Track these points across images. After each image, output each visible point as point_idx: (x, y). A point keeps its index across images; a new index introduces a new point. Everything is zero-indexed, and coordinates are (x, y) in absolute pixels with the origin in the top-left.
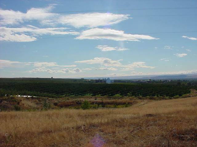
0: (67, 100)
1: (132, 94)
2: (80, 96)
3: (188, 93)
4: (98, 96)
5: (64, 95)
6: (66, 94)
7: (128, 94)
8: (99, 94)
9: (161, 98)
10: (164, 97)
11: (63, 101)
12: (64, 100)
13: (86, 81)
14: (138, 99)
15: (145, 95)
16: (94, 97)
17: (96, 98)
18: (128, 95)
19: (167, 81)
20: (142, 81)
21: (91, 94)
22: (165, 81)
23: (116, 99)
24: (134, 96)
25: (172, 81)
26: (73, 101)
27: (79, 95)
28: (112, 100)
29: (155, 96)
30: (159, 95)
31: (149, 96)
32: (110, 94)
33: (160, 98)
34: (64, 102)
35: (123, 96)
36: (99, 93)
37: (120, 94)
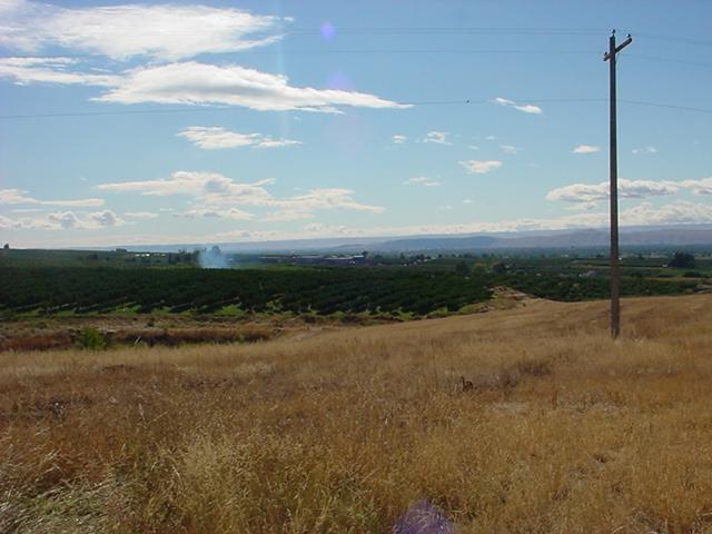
0: (37, 330)
1: (281, 306)
2: (95, 313)
3: (481, 300)
4: (162, 313)
5: (35, 312)
6: (42, 306)
7: (269, 304)
8: (164, 305)
9: (386, 319)
10: (398, 314)
11: (20, 333)
12: (27, 329)
13: (134, 260)
14: (302, 321)
15: (327, 309)
16: (144, 316)
17: (153, 320)
18: (267, 309)
19: (422, 257)
20: (335, 258)
21: (136, 308)
22: (418, 258)
23: (224, 324)
24: (290, 312)
25: (441, 260)
26: (58, 331)
27: (91, 310)
28: (209, 327)
29: (363, 310)
30: (379, 308)
31: (344, 310)
32: (205, 307)
33: (382, 318)
34: (25, 336)
35: (250, 312)
36: (163, 301)
37: (239, 305)
